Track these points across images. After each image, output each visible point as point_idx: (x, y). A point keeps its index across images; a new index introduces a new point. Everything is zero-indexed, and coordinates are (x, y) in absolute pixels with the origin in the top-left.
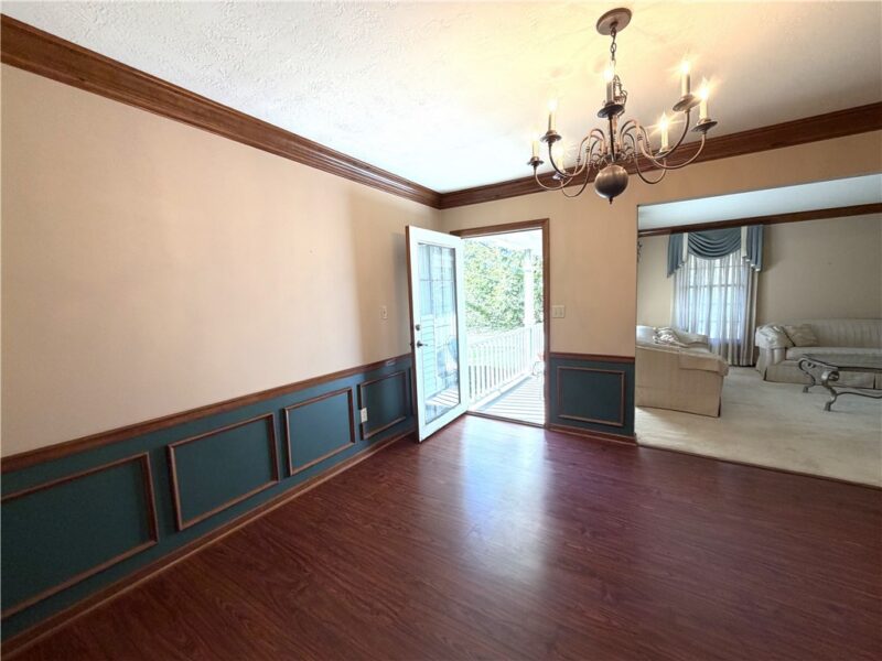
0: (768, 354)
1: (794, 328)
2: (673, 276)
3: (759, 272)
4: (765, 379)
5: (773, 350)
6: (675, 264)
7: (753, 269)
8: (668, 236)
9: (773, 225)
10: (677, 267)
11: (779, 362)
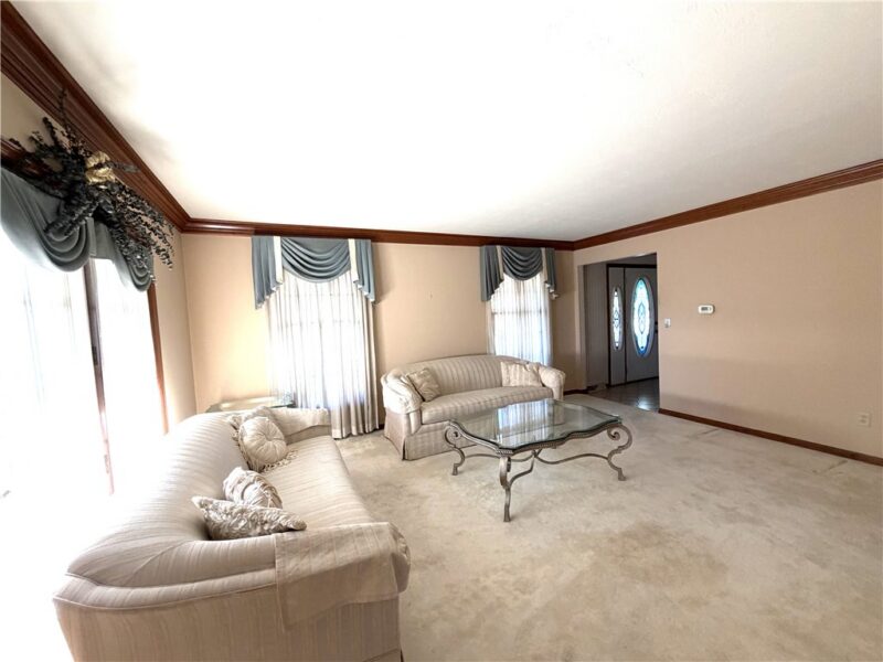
0: (403, 422)
1: (420, 376)
2: (264, 306)
3: (374, 303)
4: (404, 459)
5: (408, 414)
6: (265, 287)
7: (367, 299)
8: (249, 238)
9: (380, 244)
10: (270, 292)
11: (416, 432)
